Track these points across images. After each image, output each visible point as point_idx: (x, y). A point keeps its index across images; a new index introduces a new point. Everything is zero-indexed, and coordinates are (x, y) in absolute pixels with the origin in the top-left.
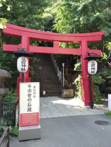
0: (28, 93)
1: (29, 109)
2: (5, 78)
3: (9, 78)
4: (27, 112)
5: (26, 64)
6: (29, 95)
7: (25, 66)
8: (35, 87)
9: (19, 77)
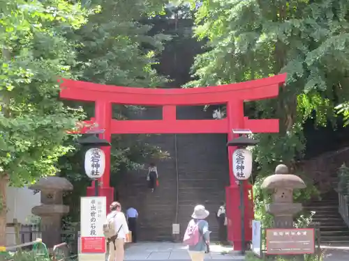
0: (92, 211)
1: (93, 232)
2: (64, 191)
3: (69, 191)
4: (91, 236)
5: (99, 162)
6: (93, 214)
7: (98, 166)
8: (99, 203)
9: (90, 186)
